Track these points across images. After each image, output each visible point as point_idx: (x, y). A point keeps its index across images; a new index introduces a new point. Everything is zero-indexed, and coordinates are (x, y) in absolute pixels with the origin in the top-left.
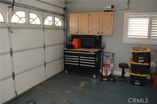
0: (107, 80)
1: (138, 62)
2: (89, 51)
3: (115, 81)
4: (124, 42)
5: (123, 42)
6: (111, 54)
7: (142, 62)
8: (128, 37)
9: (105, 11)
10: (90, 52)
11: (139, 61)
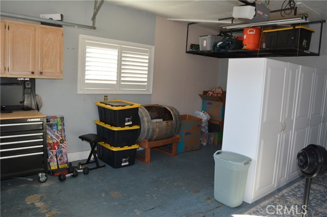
0: (73, 176)
1: (124, 126)
2: (28, 119)
3: (86, 172)
4: (80, 92)
5: (78, 93)
6: (59, 120)
7: (130, 126)
8: (86, 81)
9: (43, 23)
10: (30, 120)
11: (126, 124)
